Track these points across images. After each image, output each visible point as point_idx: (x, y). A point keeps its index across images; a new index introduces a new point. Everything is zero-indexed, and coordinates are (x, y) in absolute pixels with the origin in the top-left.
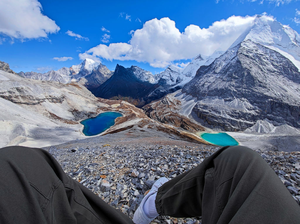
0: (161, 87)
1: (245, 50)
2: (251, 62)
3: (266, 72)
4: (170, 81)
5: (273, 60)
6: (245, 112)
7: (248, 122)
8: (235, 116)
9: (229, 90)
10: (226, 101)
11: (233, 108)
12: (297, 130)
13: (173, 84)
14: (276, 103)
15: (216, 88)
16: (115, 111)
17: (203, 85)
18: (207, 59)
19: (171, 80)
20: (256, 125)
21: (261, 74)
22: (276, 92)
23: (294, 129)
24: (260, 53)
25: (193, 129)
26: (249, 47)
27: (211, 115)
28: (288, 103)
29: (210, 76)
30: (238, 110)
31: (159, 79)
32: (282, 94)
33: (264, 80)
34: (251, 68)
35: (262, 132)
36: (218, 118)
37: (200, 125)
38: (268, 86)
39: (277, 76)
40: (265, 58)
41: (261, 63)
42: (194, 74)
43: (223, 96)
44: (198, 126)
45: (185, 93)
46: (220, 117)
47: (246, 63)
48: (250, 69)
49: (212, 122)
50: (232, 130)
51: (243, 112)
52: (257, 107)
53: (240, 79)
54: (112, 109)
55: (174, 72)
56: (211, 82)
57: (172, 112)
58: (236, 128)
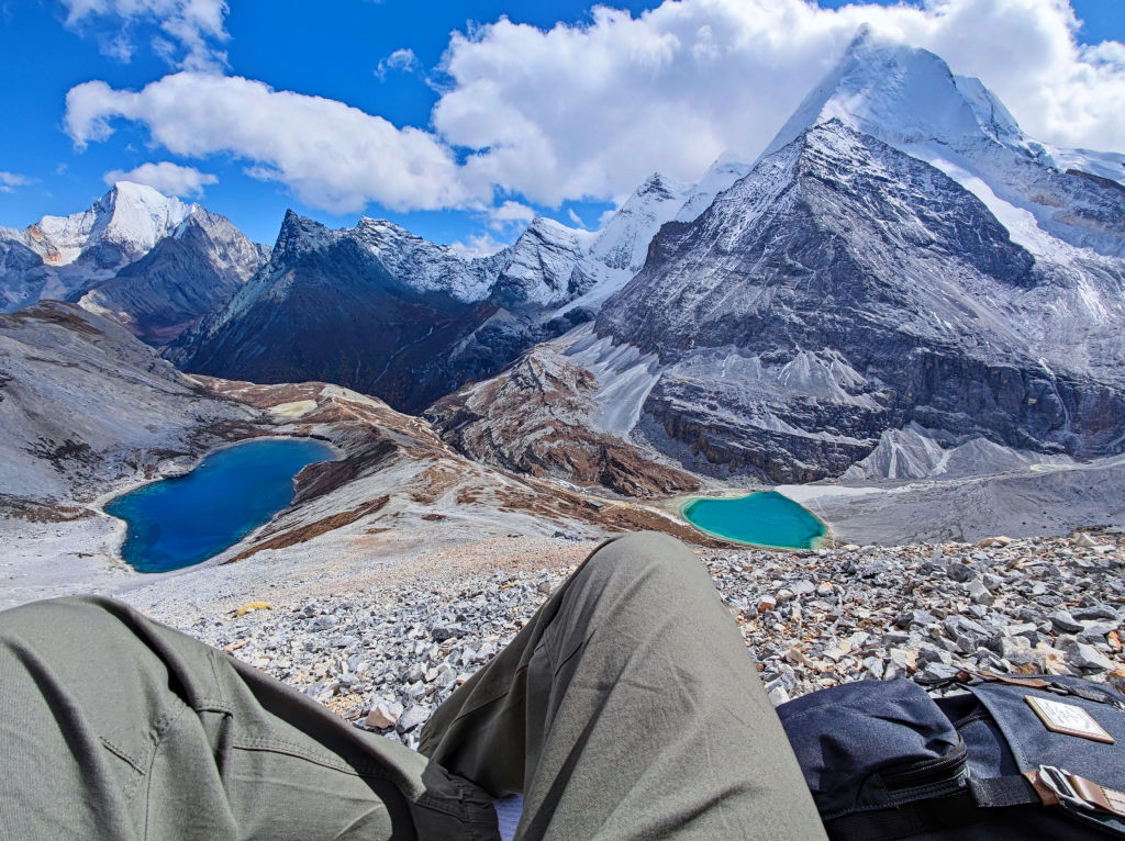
0: (503, 315)
1: (821, 159)
2: (846, 209)
3: (900, 245)
4: (543, 287)
5: (922, 199)
6: (837, 401)
7: (851, 441)
8: (805, 421)
9: (776, 319)
10: (767, 362)
11: (794, 391)
12: (1019, 456)
13: (555, 300)
14: (942, 361)
15: (726, 312)
16: (294, 435)
17: (679, 302)
18: (685, 194)
19: (548, 281)
20: (880, 448)
21: (884, 253)
22: (939, 321)
23: (1009, 452)
24: (875, 174)
25: (653, 488)
26: (836, 147)
27: (716, 422)
28: (983, 357)
29: (700, 265)
30: (815, 398)
31: (491, 279)
32: (962, 325)
33: (896, 277)
34: (847, 230)
35: (904, 475)
36: (742, 432)
37: (677, 466)
38: (909, 298)
39: (939, 260)
40: (896, 192)
41: (883, 213)
42: (639, 257)
43: (754, 345)
44: (672, 473)
45: (610, 339)
46: (750, 430)
47: (829, 212)
48: (845, 235)
49: (721, 452)
50: (796, 476)
51: (832, 404)
52: (877, 381)
53: (813, 276)
54: (277, 425)
55: (555, 249)
56: (706, 290)
57: (560, 422)
58: (811, 466)
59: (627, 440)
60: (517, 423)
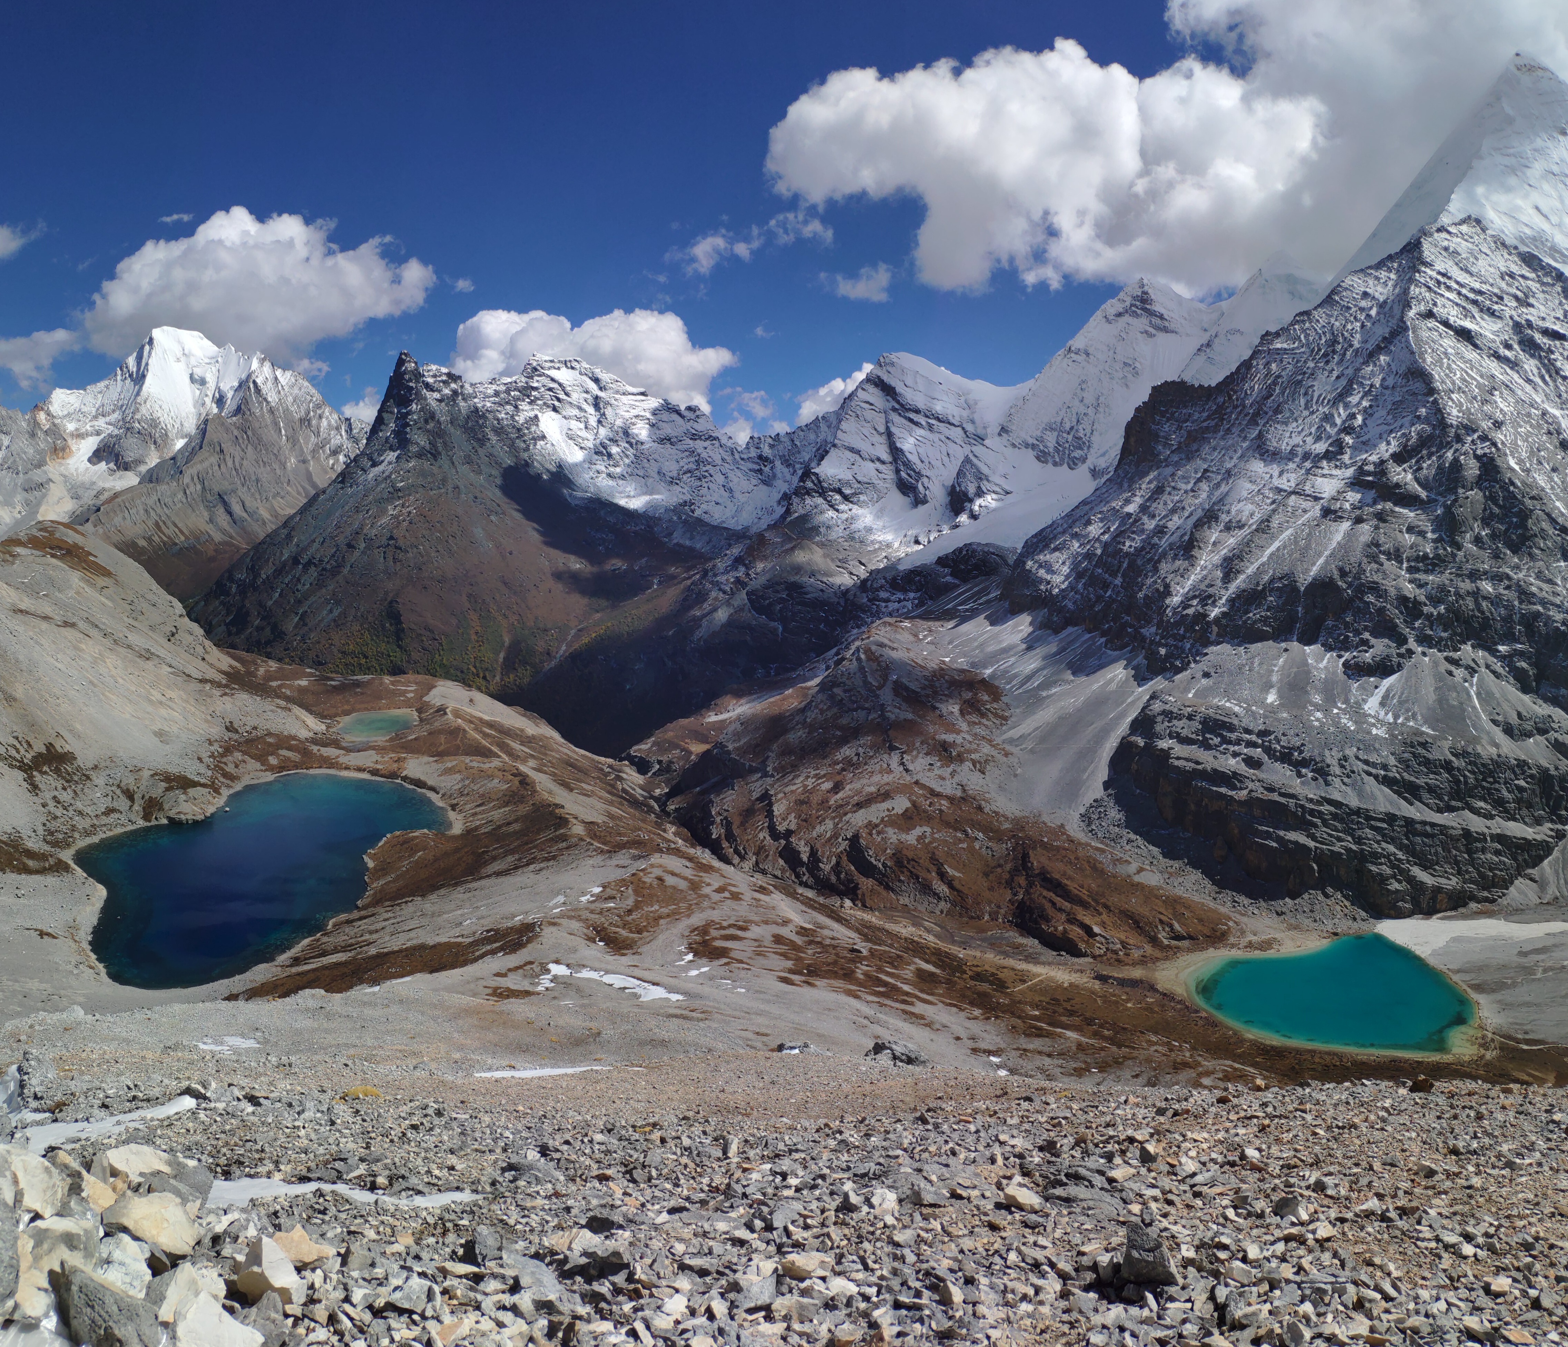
1: (1449, 288)
6: (1487, 751)
7: (1517, 829)
8: (1431, 790)
9: (1373, 587)
10: (1355, 671)
15: (1279, 572)
16: (377, 772)
18: (1199, 328)
24: (1541, 323)
27: (1261, 793)
29: (1229, 474)
30: (1447, 744)
31: (785, 480)
34: (1497, 424)
36: (1312, 812)
42: (1106, 448)
44: (1173, 903)
46: (1326, 808)
48: (1495, 435)
49: (1268, 852)
50: (1416, 902)
51: (1478, 755)
53: (1439, 509)
54: (348, 750)
55: (922, 420)
56: (1241, 526)
57: (923, 786)
58: (1443, 881)
59: (1075, 829)
60: (828, 785)
